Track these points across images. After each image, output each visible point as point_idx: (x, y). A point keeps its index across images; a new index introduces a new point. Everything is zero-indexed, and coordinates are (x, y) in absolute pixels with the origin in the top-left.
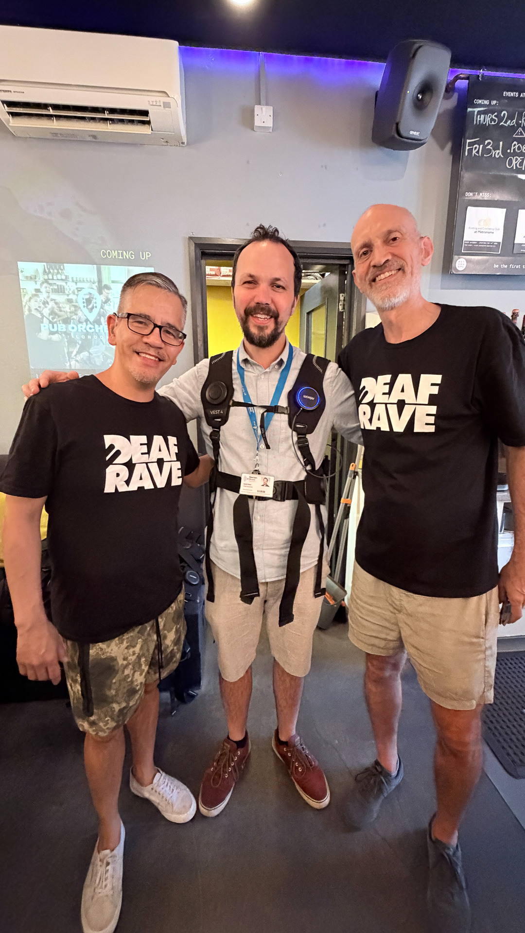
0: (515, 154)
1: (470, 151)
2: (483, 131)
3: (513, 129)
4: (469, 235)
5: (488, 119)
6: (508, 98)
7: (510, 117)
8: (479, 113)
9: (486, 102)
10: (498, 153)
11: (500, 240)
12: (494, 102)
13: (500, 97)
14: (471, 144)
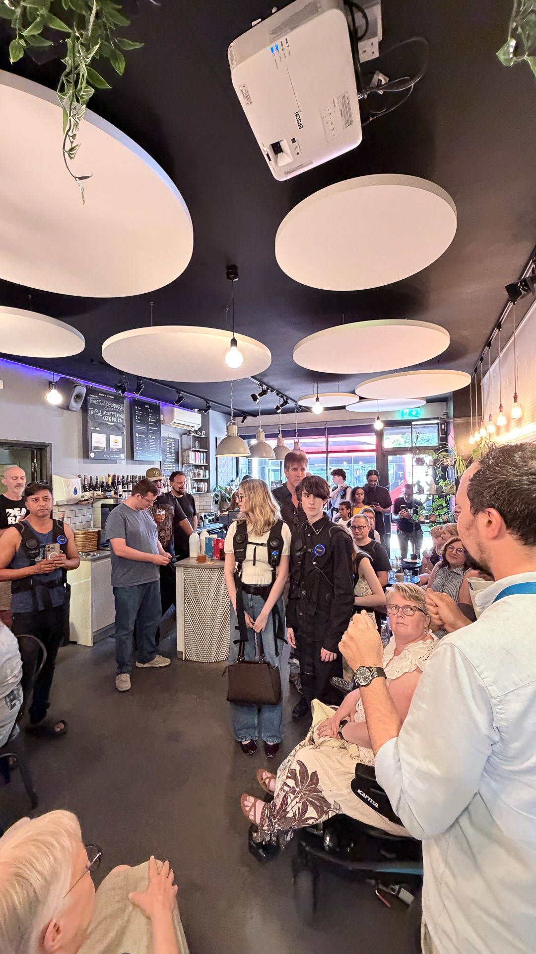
0: (105, 415)
1: (90, 412)
2: (94, 406)
3: (104, 406)
4: (94, 444)
5: (95, 402)
6: (100, 396)
7: (103, 402)
8: (92, 399)
9: (94, 396)
10: (100, 414)
11: (105, 446)
12: (96, 397)
13: (98, 395)
14: (90, 410)
